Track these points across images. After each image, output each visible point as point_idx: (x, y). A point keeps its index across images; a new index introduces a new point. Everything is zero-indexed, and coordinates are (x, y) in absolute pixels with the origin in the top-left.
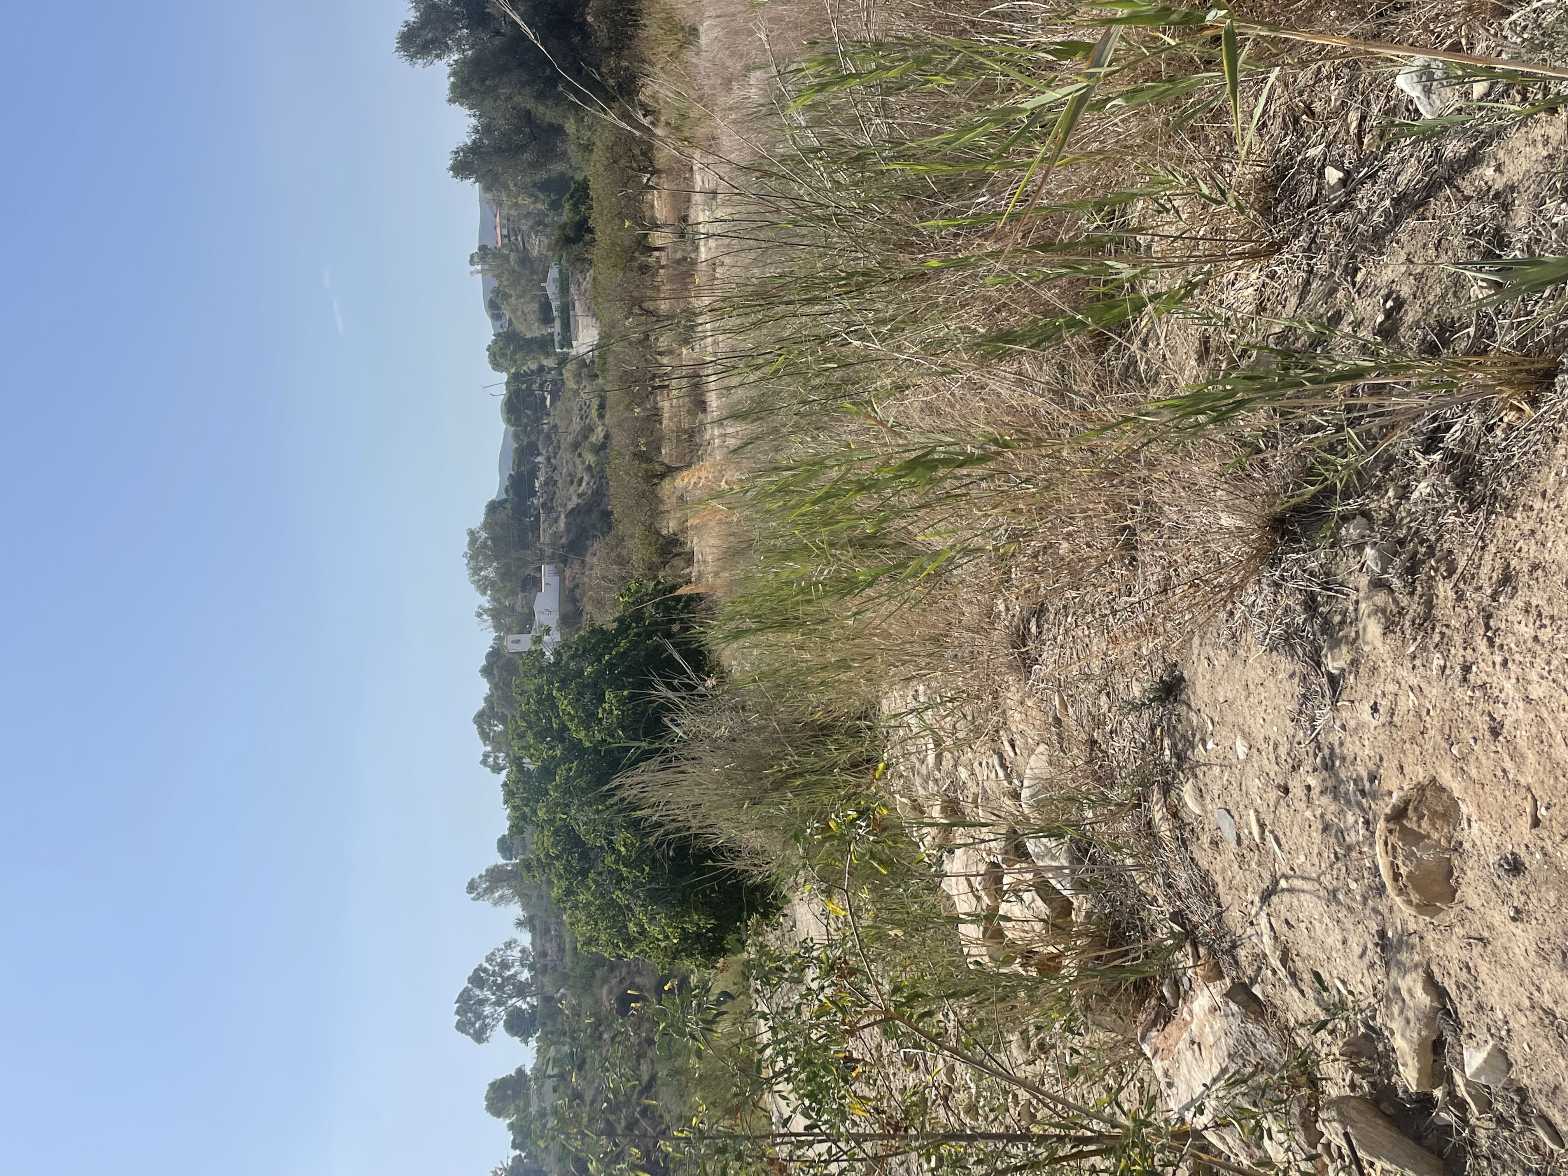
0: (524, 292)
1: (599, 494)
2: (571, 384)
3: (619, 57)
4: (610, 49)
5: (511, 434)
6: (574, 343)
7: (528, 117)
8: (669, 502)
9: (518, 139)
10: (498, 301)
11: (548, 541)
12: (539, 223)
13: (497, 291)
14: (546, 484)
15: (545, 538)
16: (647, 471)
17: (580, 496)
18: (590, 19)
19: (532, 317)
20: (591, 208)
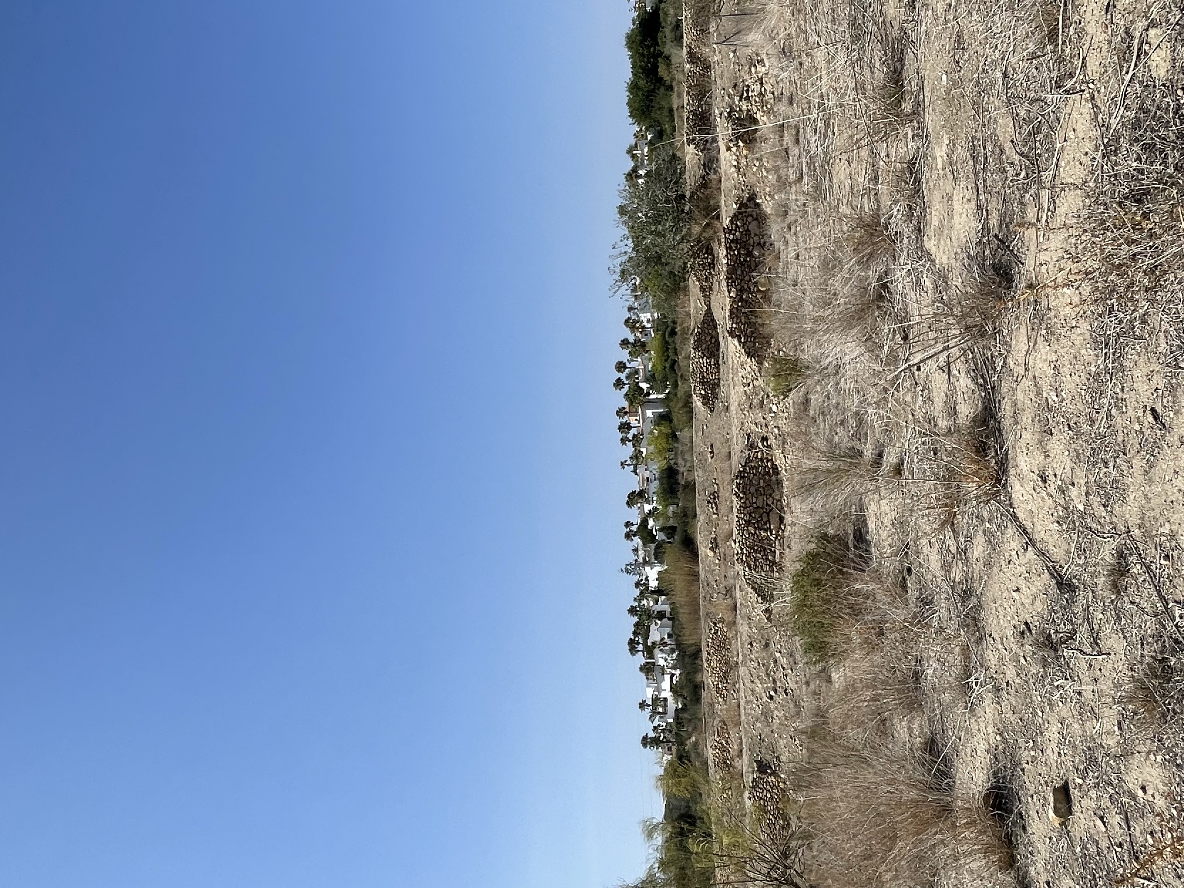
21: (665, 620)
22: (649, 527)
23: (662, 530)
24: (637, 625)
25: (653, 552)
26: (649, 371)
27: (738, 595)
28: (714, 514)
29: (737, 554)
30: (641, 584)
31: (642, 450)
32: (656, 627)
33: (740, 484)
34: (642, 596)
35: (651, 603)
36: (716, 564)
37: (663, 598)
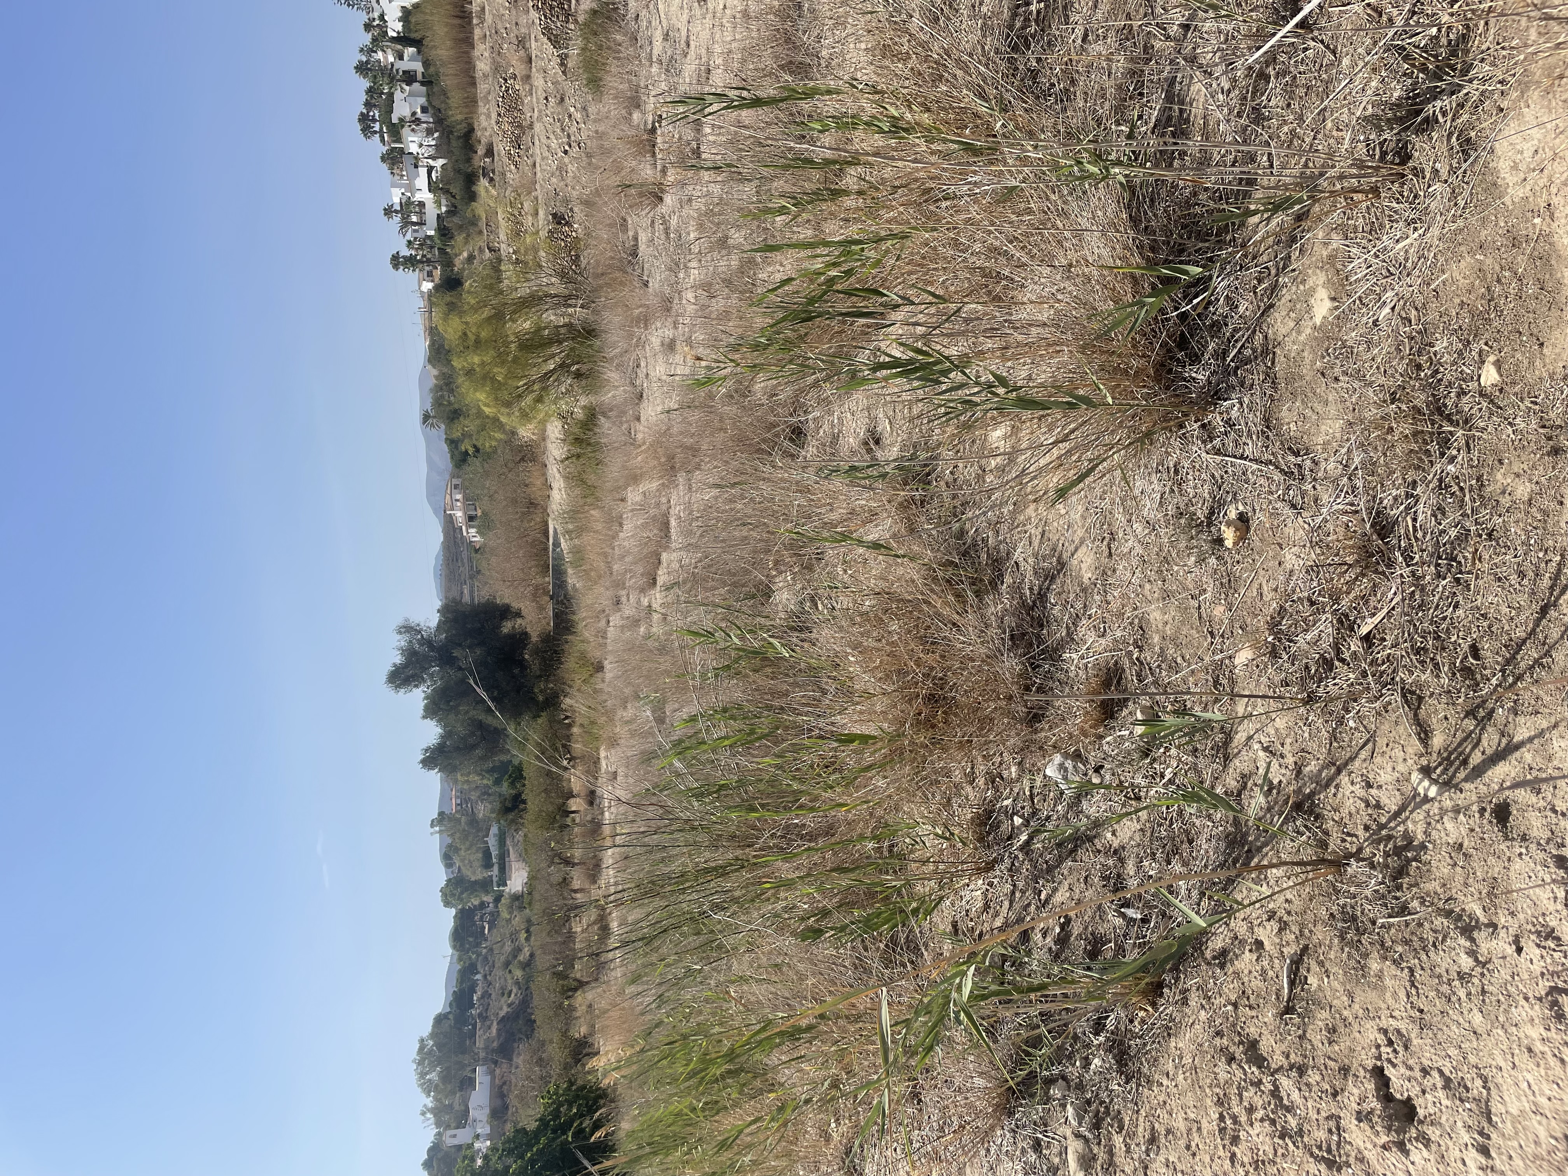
0: (471, 846)
1: (525, 1002)
2: (505, 915)
3: (547, 681)
4: (540, 676)
5: (456, 957)
6: (508, 882)
7: (480, 725)
8: (581, 1010)
9: (471, 741)
10: (451, 854)
11: (482, 1046)
12: (485, 793)
13: (450, 846)
14: (483, 997)
15: (480, 1043)
16: (563, 986)
17: (509, 1005)
18: (527, 657)
19: (476, 864)
20: (524, 785)
21: (416, 85)
24: (370, 91)
27: (533, 46)
32: (402, 96)
34: (376, 43)
35: (391, 59)
37: (411, 50)
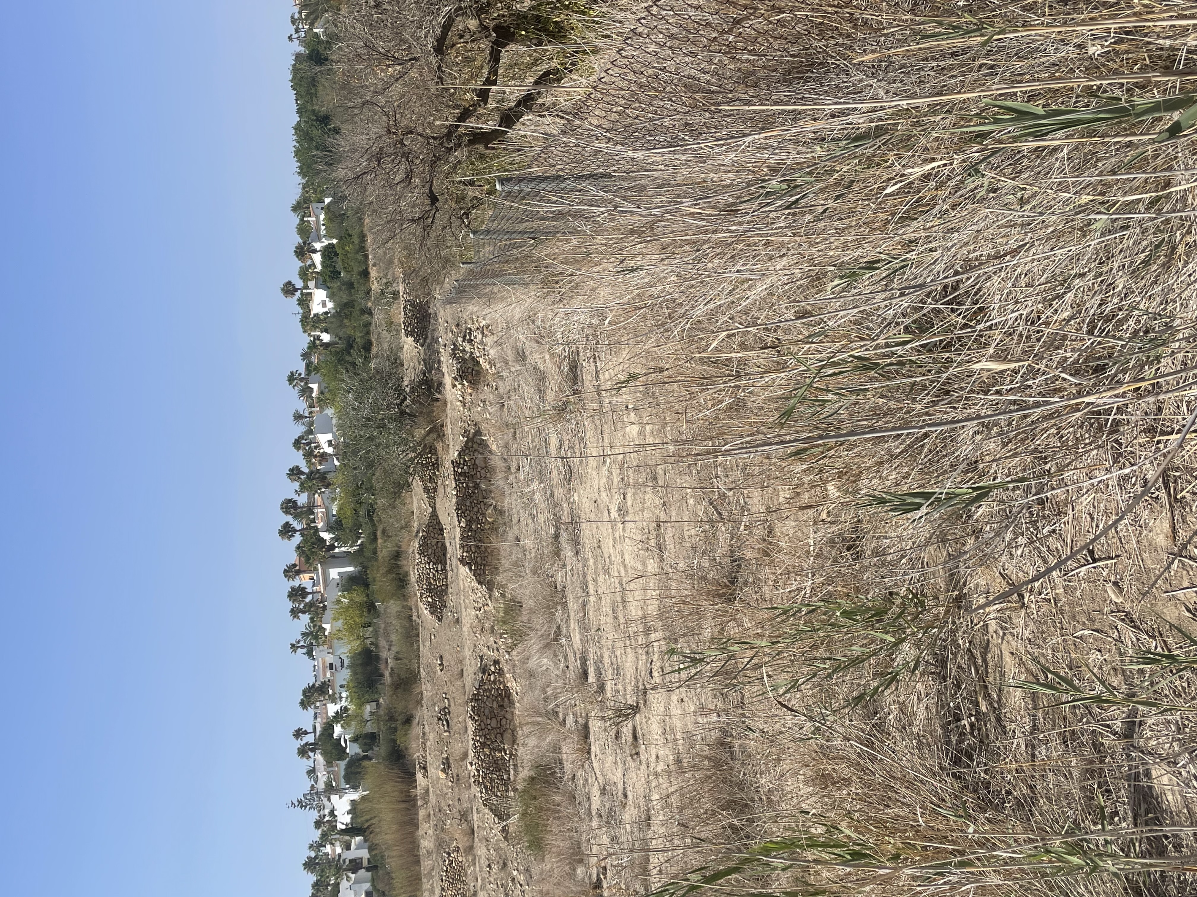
21: (362, 872)
22: (335, 736)
23: (355, 740)
24: (316, 885)
25: (343, 773)
26: (333, 516)
27: (475, 818)
28: (445, 731)
29: (474, 776)
30: (324, 823)
31: (324, 626)
32: (348, 885)
33: (474, 707)
34: (325, 838)
35: (339, 850)
36: (449, 787)
37: (358, 839)
